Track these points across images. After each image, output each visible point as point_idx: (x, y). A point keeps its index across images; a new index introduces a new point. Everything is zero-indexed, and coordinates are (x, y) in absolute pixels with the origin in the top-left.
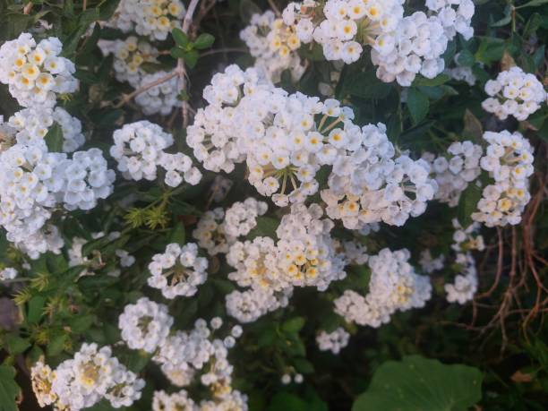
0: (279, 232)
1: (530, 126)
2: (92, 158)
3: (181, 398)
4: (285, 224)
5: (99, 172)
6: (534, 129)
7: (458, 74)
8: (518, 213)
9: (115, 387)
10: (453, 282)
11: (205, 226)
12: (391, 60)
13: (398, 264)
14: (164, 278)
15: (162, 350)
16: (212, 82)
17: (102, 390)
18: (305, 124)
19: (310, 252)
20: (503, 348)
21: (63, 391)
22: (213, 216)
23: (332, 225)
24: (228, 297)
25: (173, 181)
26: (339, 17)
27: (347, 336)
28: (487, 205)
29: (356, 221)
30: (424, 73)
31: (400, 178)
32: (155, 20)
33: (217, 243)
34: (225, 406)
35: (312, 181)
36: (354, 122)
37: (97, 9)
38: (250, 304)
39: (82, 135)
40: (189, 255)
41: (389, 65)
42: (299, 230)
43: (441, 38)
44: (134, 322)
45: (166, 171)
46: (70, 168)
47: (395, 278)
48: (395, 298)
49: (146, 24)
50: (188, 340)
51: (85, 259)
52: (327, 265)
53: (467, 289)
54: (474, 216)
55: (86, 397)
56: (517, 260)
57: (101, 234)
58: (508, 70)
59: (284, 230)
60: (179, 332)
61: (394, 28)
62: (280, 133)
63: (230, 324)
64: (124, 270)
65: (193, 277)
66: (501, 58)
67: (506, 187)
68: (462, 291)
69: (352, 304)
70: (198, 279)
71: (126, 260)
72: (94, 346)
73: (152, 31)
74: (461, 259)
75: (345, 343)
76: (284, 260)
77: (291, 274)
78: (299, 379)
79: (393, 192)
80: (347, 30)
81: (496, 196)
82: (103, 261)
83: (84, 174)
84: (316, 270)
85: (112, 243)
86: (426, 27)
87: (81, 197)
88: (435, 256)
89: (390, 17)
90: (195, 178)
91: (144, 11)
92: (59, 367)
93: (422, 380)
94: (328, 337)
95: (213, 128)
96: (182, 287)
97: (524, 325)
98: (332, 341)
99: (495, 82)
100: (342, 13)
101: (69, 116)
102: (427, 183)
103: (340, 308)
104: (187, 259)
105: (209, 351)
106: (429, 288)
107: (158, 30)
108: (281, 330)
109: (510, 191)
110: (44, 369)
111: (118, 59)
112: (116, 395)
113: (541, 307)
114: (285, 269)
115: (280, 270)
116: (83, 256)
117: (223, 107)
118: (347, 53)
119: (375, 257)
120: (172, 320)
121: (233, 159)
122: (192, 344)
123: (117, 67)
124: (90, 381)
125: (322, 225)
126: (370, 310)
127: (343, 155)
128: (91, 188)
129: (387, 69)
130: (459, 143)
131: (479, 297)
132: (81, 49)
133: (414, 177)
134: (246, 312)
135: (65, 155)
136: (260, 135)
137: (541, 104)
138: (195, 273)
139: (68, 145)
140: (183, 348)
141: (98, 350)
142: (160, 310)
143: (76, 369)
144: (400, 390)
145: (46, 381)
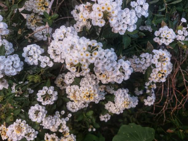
0: (81, 84)
1: (170, 47)
2: (15, 58)
3: (54, 136)
4: (83, 81)
5: (17, 63)
6: (172, 48)
7: (146, 28)
8: (164, 78)
9: (27, 134)
10: (146, 99)
11: (59, 79)
12: (116, 25)
13: (124, 94)
14: (42, 98)
15: (43, 122)
16: (55, 32)
17: (23, 135)
18: (84, 49)
19: (91, 91)
20: (164, 121)
21: (10, 135)
22: (61, 76)
23: (99, 82)
24: (67, 103)
25: (43, 66)
26: (97, 10)
27: (110, 116)
28: (154, 75)
29: (106, 81)
30: (129, 30)
31: (119, 67)
32: (39, 8)
33: (63, 85)
34: (68, 139)
35: (87, 68)
36: (103, 48)
37: (17, 5)
38: (74, 106)
39: (13, 49)
40: (51, 90)
41: (116, 27)
42: (87, 83)
43: (135, 18)
44: (33, 112)
45: (41, 62)
46: (6, 62)
47: (123, 99)
48: (123, 105)
49: (37, 9)
50: (53, 118)
51: (17, 91)
52: (97, 96)
53: (151, 101)
54: (149, 79)
55: (18, 137)
56: (169, 91)
57: (22, 82)
58: (163, 27)
59: (82, 83)
60: (49, 115)
61: (116, 15)
62: (76, 52)
63: (68, 113)
64: (30, 95)
65: (52, 98)
66: (161, 22)
67: (160, 69)
68: (149, 102)
69: (110, 106)
70: (54, 99)
71: (31, 91)
72: (20, 120)
73: (39, 12)
74: (148, 91)
75: (109, 119)
76: (82, 94)
77: (84, 98)
78: (94, 130)
79: (117, 72)
80: (100, 15)
81: (157, 72)
82: (22, 92)
83: (12, 63)
84: (93, 97)
85: (25, 85)
86: (129, 14)
87: (11, 71)
88: (139, 90)
89: (115, 10)
90: (51, 65)
91: (36, 4)
92: (9, 127)
93: (135, 132)
94: (103, 117)
95: (56, 47)
96: (48, 101)
97: (172, 113)
98: (105, 118)
99: (158, 31)
100: (98, 9)
101: (8, 42)
102: (129, 69)
103: (106, 107)
104: (50, 92)
105: (60, 122)
106: (137, 101)
107: (41, 11)
108: (86, 115)
109: (162, 71)
110: (4, 127)
111: (27, 21)
112: (28, 136)
113: (177, 107)
114: (82, 97)
115: (81, 97)
116: (16, 90)
117: (59, 41)
118: (100, 23)
119: (116, 92)
120: (47, 112)
121: (63, 59)
122: (54, 120)
123: (27, 24)
124: (18, 132)
125: (95, 82)
126: (116, 109)
127: (98, 60)
128: (14, 68)
129: (115, 29)
130: (144, 53)
131: (156, 104)
132: (12, 18)
133: (124, 67)
134: (73, 109)
135: (5, 57)
136: (69, 52)
137: (174, 39)
138: (53, 97)
139: (8, 52)
140: (50, 121)
141: (21, 121)
142: (42, 108)
143: (14, 128)
144: (128, 134)
145: (5, 131)
